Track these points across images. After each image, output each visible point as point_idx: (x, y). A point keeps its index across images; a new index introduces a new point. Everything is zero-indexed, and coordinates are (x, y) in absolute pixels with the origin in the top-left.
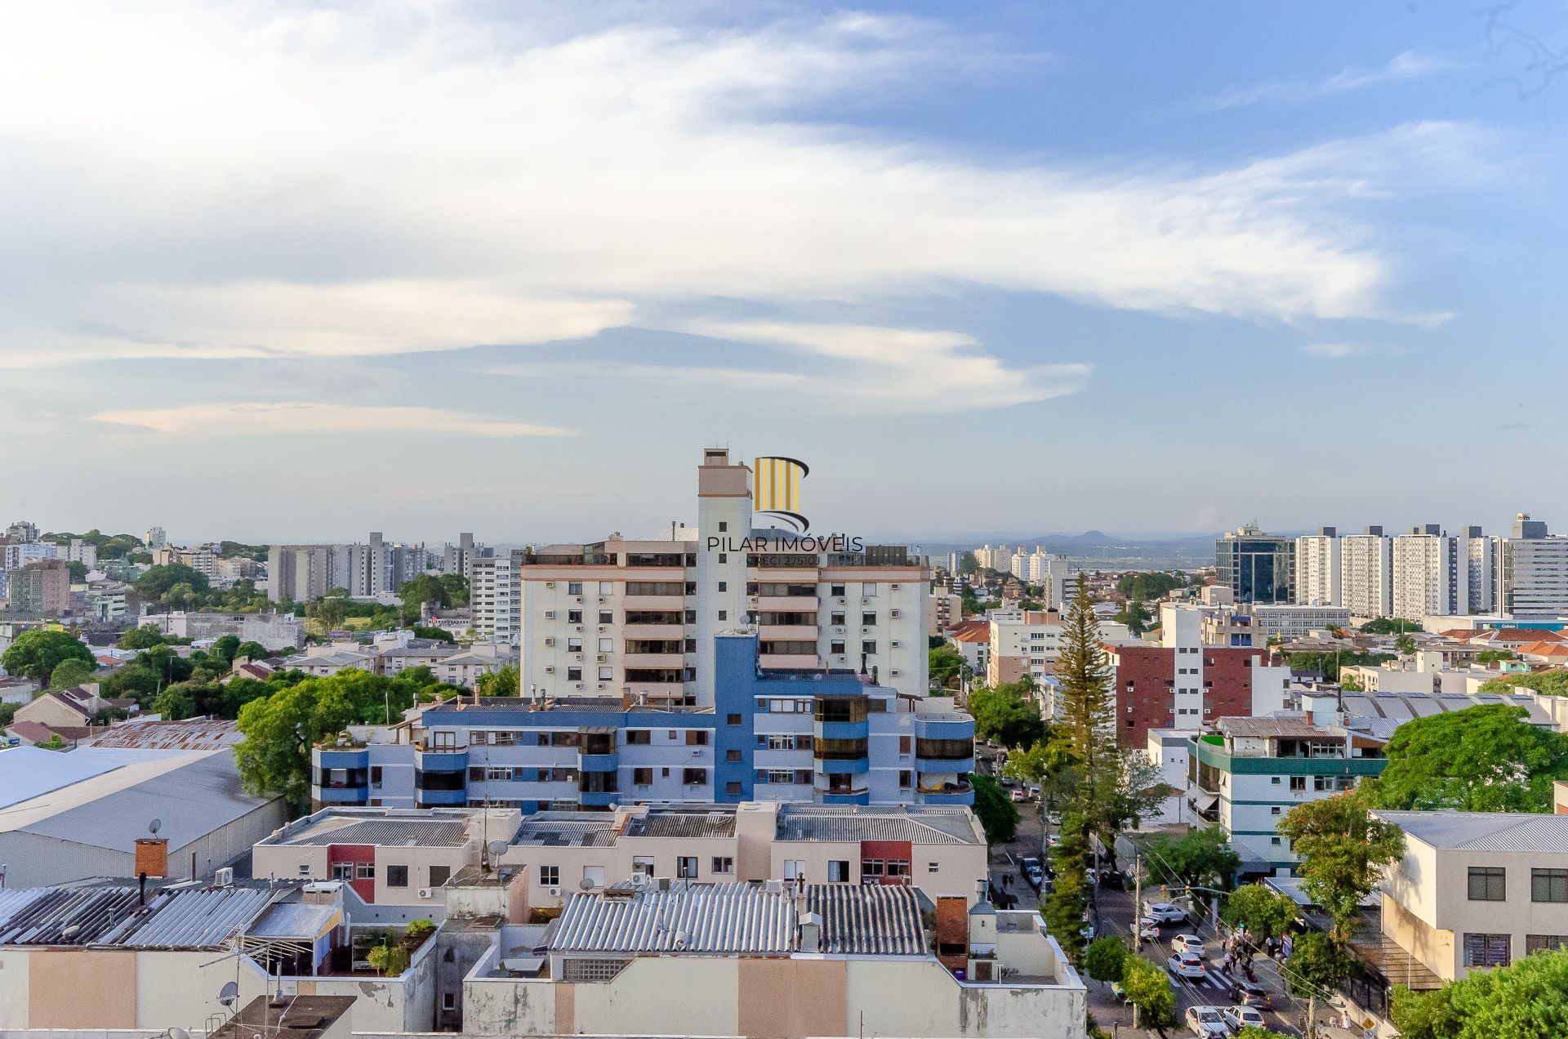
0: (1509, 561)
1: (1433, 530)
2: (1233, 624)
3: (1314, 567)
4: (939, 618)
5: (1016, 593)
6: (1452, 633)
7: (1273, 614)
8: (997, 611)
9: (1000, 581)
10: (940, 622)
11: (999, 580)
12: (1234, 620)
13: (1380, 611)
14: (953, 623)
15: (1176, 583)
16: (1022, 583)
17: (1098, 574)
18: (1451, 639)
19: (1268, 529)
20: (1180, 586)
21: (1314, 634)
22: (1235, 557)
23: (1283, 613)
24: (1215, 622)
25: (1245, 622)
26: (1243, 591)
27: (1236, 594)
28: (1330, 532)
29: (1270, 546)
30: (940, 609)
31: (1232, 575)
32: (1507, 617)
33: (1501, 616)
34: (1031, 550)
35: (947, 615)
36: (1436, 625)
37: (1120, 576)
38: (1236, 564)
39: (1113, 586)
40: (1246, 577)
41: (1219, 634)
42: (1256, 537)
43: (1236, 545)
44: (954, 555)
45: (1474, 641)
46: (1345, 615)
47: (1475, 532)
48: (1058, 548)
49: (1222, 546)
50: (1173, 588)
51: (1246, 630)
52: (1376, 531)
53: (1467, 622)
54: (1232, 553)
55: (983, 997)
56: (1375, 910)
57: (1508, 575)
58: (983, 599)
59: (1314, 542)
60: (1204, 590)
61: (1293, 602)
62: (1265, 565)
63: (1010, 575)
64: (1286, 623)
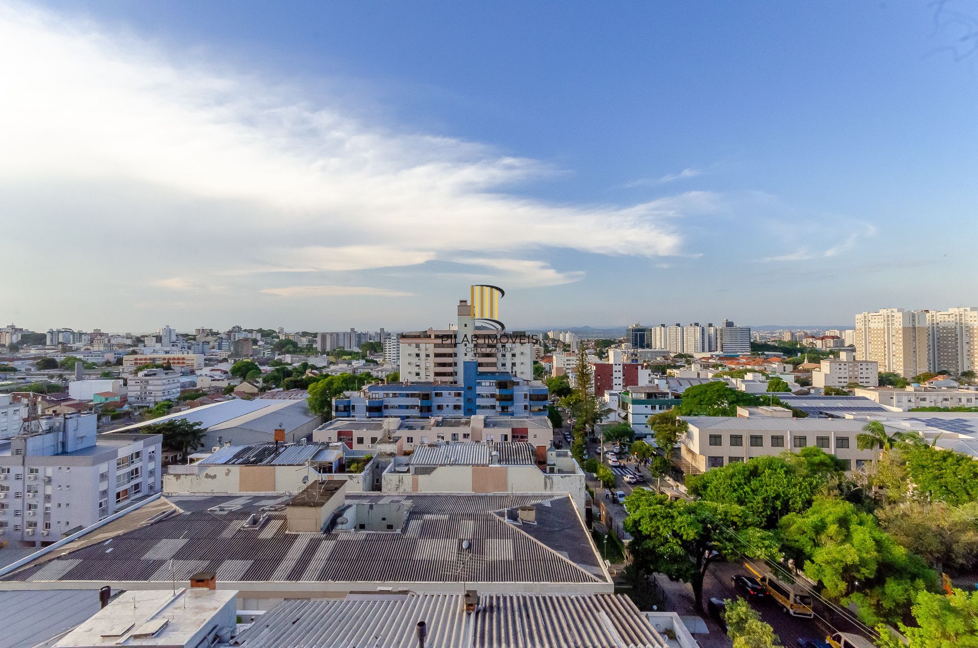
0: (721, 335)
1: (697, 324)
2: (632, 356)
3: (658, 337)
4: (537, 355)
5: (561, 346)
6: (703, 358)
7: (645, 352)
8: (555, 352)
11: (556, 342)
12: (632, 354)
13: (679, 351)
14: (541, 356)
15: (613, 343)
16: (563, 343)
17: (588, 340)
18: (703, 360)
19: (643, 324)
20: (615, 343)
21: (658, 359)
22: (633, 334)
23: (648, 352)
24: (626, 355)
25: (636, 355)
26: (635, 345)
27: (633, 346)
28: (663, 325)
29: (643, 330)
30: (537, 352)
31: (631, 340)
32: (721, 353)
33: (719, 352)
34: (565, 332)
35: (539, 354)
36: (698, 356)
37: (595, 340)
38: (632, 336)
39: (593, 344)
40: (636, 340)
41: (627, 359)
42: (639, 327)
43: (633, 330)
44: (540, 334)
45: (710, 361)
46: (668, 352)
47: (710, 325)
48: (575, 331)
49: (628, 330)
51: (636, 358)
52: (678, 325)
53: (708, 355)
54: (631, 333)
55: (552, 478)
56: (679, 449)
57: (721, 339)
58: (551, 349)
59: (658, 329)
60: (623, 345)
61: (651, 348)
62: (642, 336)
63: (559, 340)
64: (649, 355)
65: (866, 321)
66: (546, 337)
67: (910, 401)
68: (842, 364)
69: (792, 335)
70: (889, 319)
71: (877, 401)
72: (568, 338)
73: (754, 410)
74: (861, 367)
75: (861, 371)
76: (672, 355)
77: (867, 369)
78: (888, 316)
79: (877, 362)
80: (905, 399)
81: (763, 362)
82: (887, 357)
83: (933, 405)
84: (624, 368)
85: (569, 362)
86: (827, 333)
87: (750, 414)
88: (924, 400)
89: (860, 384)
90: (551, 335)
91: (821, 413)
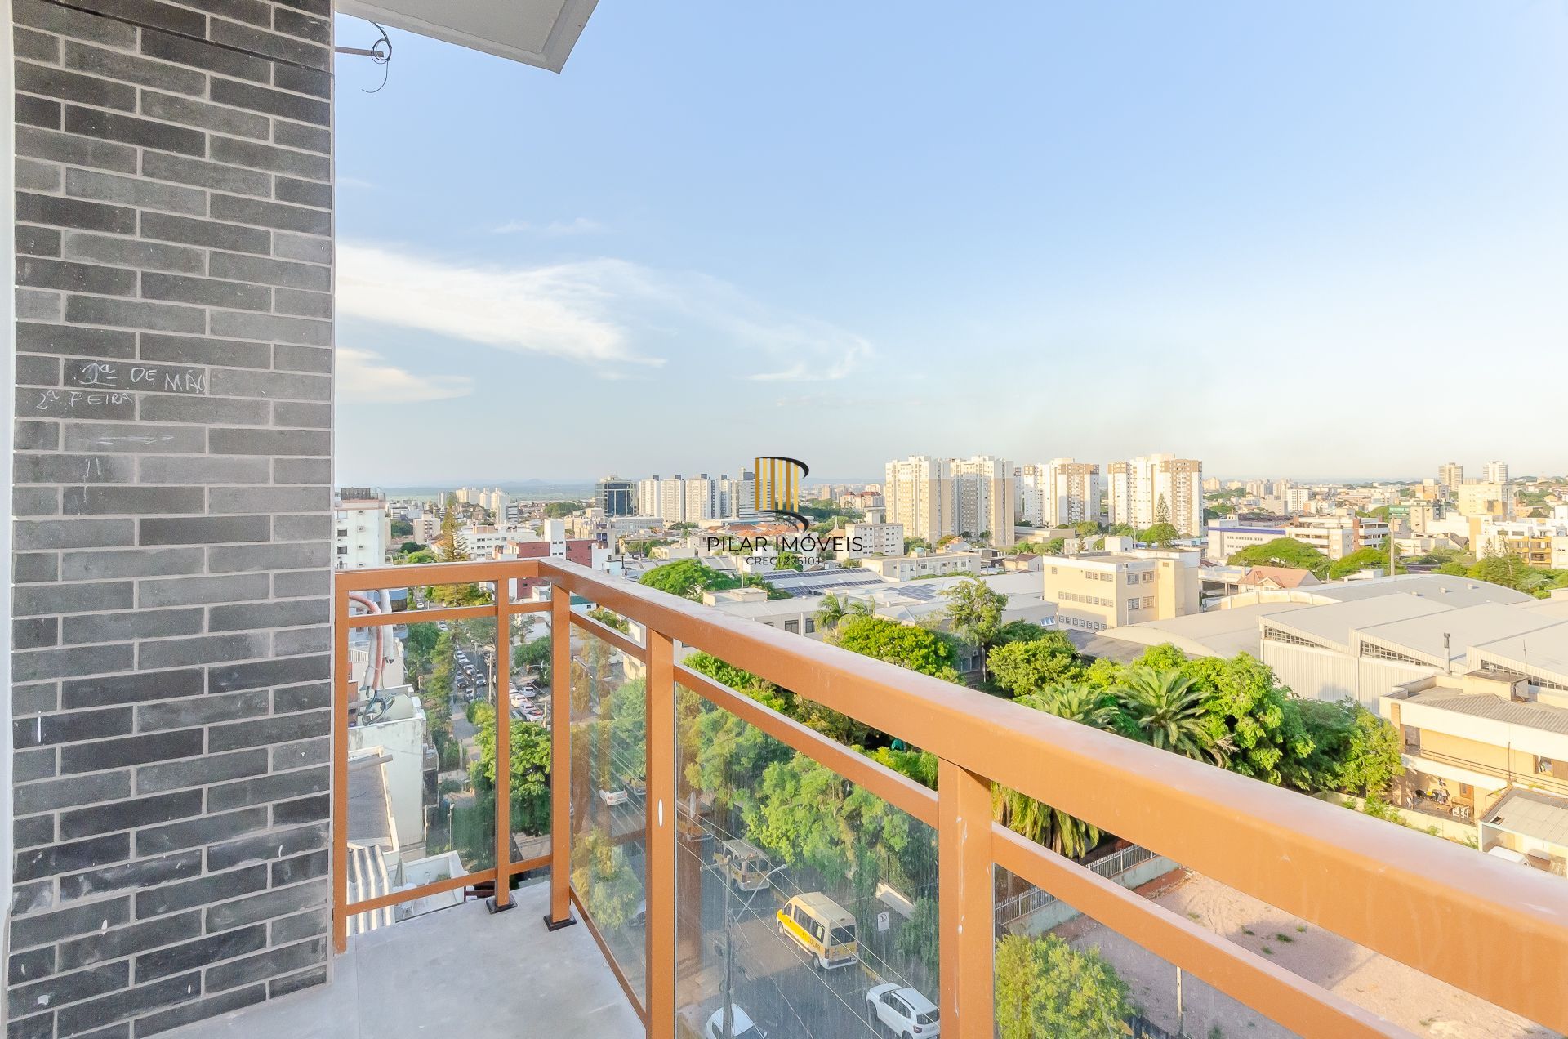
0: (738, 492)
1: (704, 476)
2: (598, 528)
3: (648, 496)
4: (426, 533)
5: (480, 517)
6: (710, 528)
7: (624, 522)
8: (465, 527)
9: (472, 510)
10: (426, 535)
11: (469, 508)
12: (598, 526)
13: (679, 519)
14: (434, 535)
15: (577, 508)
16: (485, 510)
17: (533, 503)
18: (710, 531)
19: (623, 477)
20: (579, 509)
21: (642, 532)
22: (606, 492)
23: (630, 521)
24: (588, 527)
25: (604, 527)
26: (610, 510)
27: (606, 512)
28: (656, 478)
29: (625, 486)
30: (426, 527)
31: (604, 502)
32: (737, 519)
33: (734, 519)
34: (492, 490)
35: (431, 531)
36: (704, 525)
37: (547, 505)
38: (606, 496)
39: (542, 510)
40: (611, 504)
41: (590, 534)
42: (617, 481)
43: (606, 485)
44: (442, 494)
45: (719, 531)
46: (661, 521)
47: (724, 477)
48: (508, 490)
49: (599, 486)
50: (575, 510)
51: (604, 531)
52: (678, 477)
53: (717, 522)
54: (604, 490)
55: (360, 733)
56: (620, 664)
57: (738, 498)
58: (460, 521)
59: (648, 483)
60: (589, 511)
61: (635, 515)
62: (621, 496)
63: (478, 505)
64: (631, 527)
65: (896, 472)
66: (452, 500)
67: (912, 570)
68: (868, 529)
69: (832, 490)
70: (917, 469)
71: (881, 574)
72: (494, 501)
73: (724, 595)
74: (887, 531)
75: (887, 537)
76: (668, 525)
77: (893, 534)
78: (916, 465)
79: (902, 525)
80: (907, 568)
81: (787, 530)
82: (914, 518)
83: (932, 572)
84: (568, 548)
85: (481, 544)
86: (869, 489)
87: (717, 601)
88: (924, 567)
89: (886, 554)
90: (462, 496)
91: (810, 592)
